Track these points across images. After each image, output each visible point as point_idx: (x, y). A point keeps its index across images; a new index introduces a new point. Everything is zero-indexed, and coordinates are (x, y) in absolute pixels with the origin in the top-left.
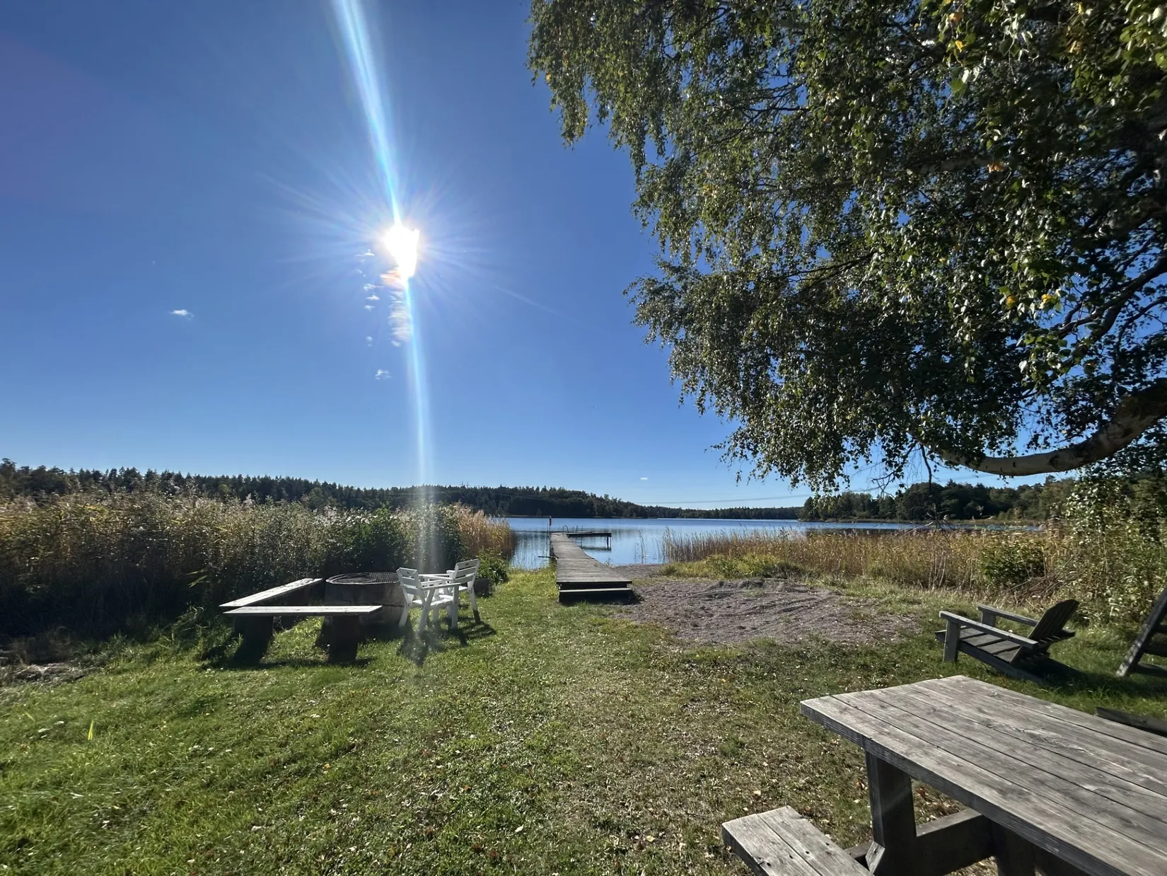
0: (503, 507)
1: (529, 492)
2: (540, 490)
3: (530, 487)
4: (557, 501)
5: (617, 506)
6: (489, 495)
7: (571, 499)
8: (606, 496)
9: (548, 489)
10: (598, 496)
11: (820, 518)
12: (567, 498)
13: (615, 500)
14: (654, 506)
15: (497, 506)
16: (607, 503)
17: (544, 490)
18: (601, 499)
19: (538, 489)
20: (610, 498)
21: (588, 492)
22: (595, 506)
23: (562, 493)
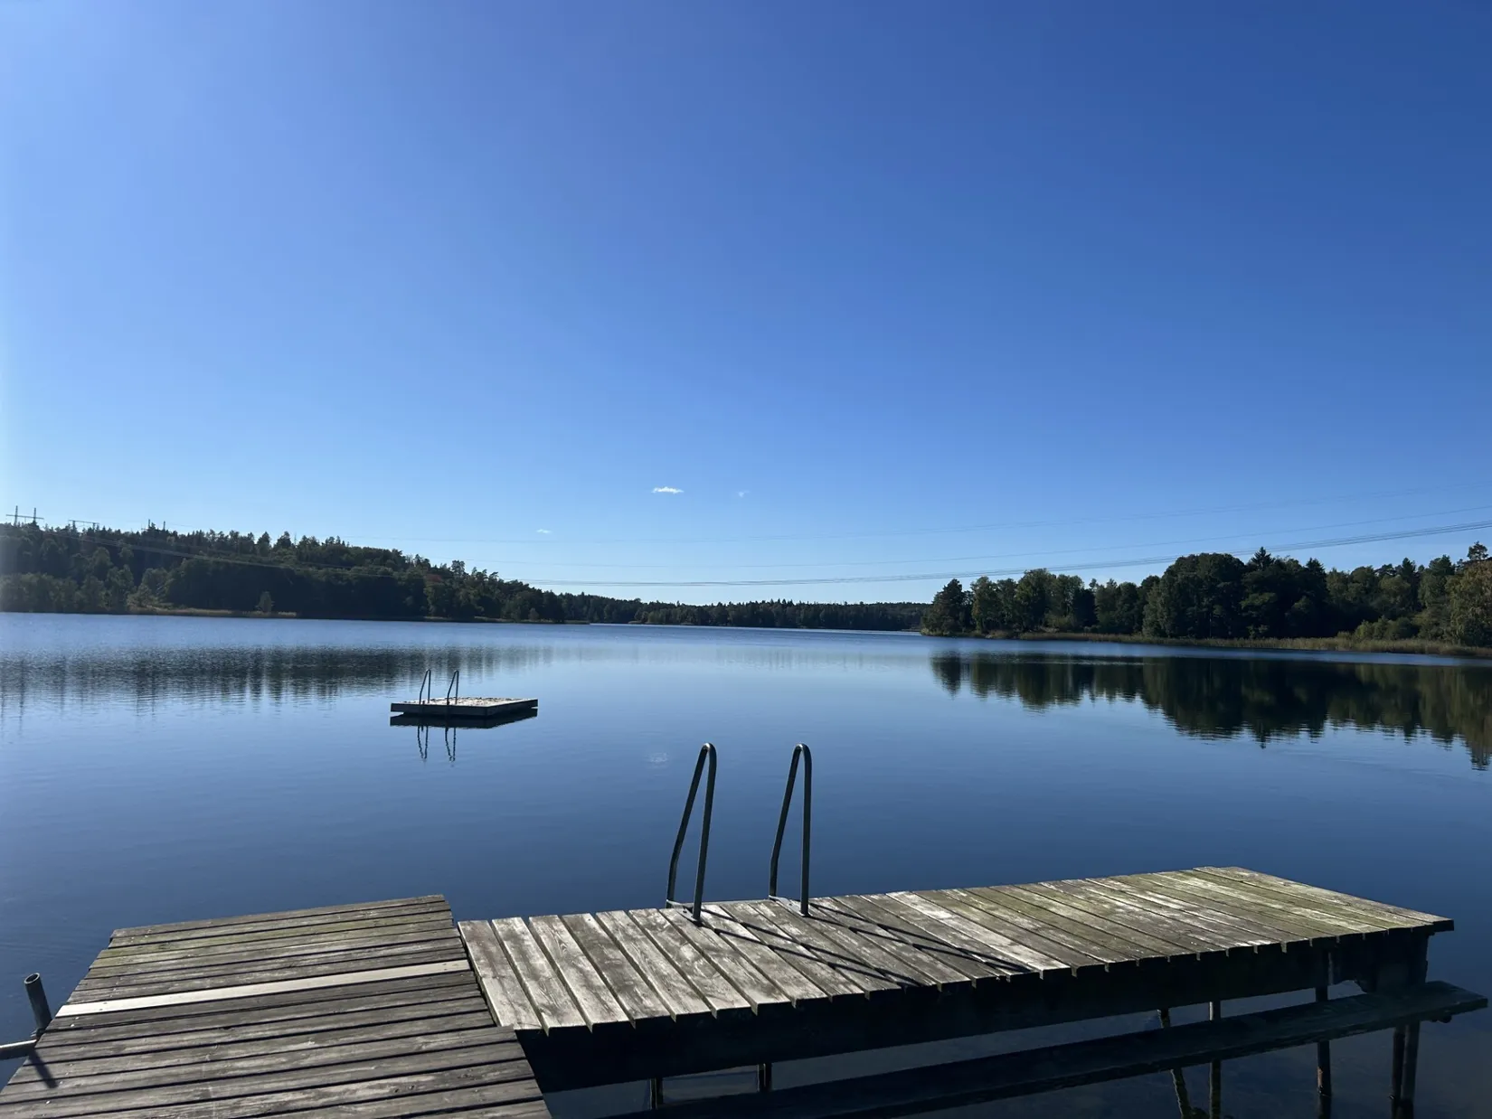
0: (153, 583)
1: (238, 544)
2: (273, 542)
3: (244, 534)
4: (320, 573)
5: (486, 590)
6: (114, 551)
7: (363, 570)
8: (458, 565)
9: (296, 540)
10: (435, 562)
11: (974, 627)
12: (348, 565)
13: (481, 576)
14: (576, 592)
15: (138, 582)
16: (461, 582)
17: (284, 542)
18: (442, 572)
19: (265, 538)
20: (468, 570)
21: (409, 551)
22: (428, 589)
23: (336, 553)
